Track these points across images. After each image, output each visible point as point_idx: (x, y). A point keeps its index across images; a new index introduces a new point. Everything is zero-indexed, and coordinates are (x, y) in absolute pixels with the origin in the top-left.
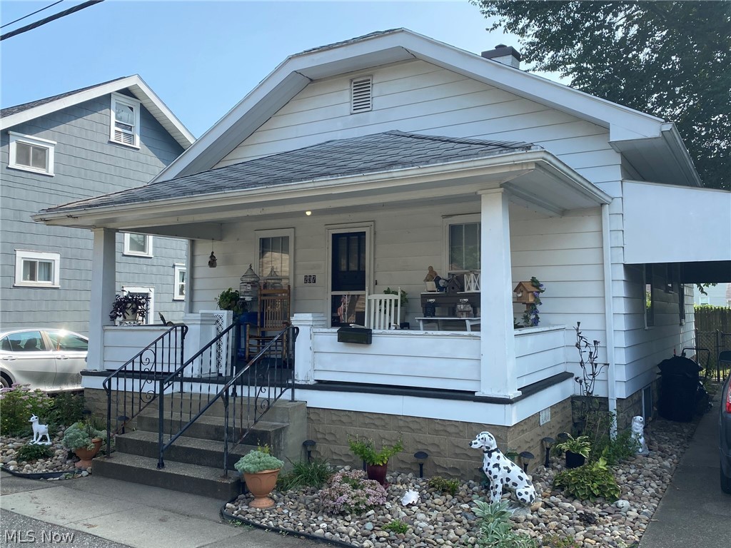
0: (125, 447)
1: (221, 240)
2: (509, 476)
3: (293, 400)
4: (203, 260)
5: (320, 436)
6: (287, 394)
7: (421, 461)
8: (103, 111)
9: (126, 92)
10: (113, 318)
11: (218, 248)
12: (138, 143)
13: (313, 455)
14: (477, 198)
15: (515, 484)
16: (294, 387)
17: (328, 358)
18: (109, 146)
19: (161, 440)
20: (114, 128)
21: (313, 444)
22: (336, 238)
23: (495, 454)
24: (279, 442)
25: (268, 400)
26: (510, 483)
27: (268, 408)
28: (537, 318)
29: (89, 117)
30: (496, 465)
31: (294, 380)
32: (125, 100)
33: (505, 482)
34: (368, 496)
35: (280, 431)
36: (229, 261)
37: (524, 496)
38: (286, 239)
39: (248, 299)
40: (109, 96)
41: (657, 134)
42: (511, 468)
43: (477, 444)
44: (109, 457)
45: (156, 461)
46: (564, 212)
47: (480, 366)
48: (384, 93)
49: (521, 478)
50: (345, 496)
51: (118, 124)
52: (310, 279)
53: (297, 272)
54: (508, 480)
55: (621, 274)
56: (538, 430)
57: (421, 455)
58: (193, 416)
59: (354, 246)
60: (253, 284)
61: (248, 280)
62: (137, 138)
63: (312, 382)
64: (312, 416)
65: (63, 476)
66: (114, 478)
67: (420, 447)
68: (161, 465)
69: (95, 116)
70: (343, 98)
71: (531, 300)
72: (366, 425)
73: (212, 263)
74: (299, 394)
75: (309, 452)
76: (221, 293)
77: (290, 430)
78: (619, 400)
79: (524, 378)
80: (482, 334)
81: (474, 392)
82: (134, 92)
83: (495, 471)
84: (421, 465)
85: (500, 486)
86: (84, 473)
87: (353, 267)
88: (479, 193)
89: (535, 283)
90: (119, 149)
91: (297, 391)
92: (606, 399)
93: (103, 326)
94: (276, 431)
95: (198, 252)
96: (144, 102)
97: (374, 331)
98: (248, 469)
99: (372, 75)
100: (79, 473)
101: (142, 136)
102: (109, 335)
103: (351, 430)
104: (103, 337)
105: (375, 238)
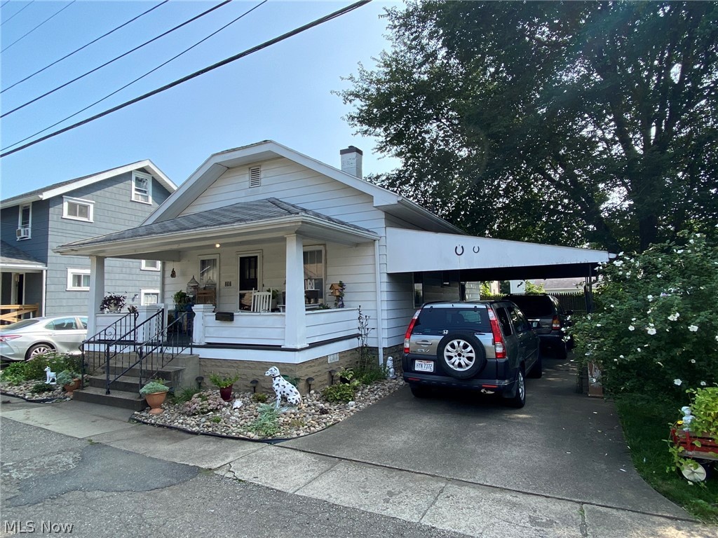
0: (93, 383)
1: (179, 261)
2: (284, 390)
3: (191, 354)
4: (168, 273)
5: (206, 374)
6: (187, 351)
7: (254, 385)
8: (127, 182)
9: (143, 170)
10: (102, 309)
11: (176, 266)
12: (150, 201)
13: (202, 385)
14: (284, 239)
15: (288, 394)
16: (192, 347)
17: (211, 330)
18: (131, 203)
19: (108, 379)
20: (134, 192)
21: (202, 378)
22: (242, 259)
23: (278, 378)
24: (178, 379)
25: (172, 355)
26: (285, 394)
27: (173, 359)
28: (343, 304)
29: (117, 186)
30: (277, 384)
31: (192, 342)
32: (141, 175)
33: (282, 393)
34: (209, 404)
35: (178, 372)
36: (184, 274)
37: (291, 401)
38: (215, 260)
39: (191, 296)
40: (130, 173)
41: (396, 202)
42: (286, 385)
43: (268, 373)
44: (83, 389)
45: (105, 390)
46: (357, 245)
47: (284, 331)
48: (267, 175)
49: (291, 391)
50: (196, 404)
51: (137, 190)
52: (228, 284)
53: (221, 280)
54: (284, 392)
55: (385, 278)
56: (326, 366)
57: (255, 382)
58: (131, 364)
59: (253, 264)
60: (195, 287)
61: (192, 285)
62: (150, 198)
63: (203, 344)
64: (202, 363)
65: (54, 401)
66: (85, 401)
67: (255, 377)
68: (108, 392)
69: (121, 185)
70: (245, 178)
71: (338, 294)
72: (229, 367)
73: (173, 275)
74: (195, 351)
75: (200, 383)
76: (176, 293)
77: (186, 371)
78: (384, 348)
79: (317, 337)
80: (286, 313)
81: (280, 346)
82: (148, 170)
83: (276, 388)
84: (254, 388)
85: (280, 395)
86: (68, 399)
87: (252, 276)
88: (286, 236)
89: (341, 285)
90: (138, 205)
91: (194, 349)
92: (378, 348)
93: (96, 314)
94: (175, 372)
95: (166, 269)
96: (154, 176)
97: (235, 314)
98: (145, 392)
99: (260, 166)
100: (64, 398)
101: (153, 196)
102: (99, 319)
103: (222, 370)
104: (96, 320)
105: (263, 260)
